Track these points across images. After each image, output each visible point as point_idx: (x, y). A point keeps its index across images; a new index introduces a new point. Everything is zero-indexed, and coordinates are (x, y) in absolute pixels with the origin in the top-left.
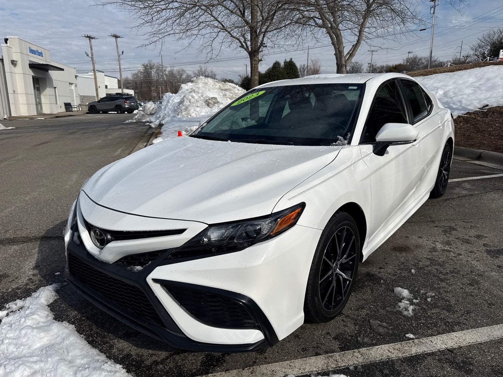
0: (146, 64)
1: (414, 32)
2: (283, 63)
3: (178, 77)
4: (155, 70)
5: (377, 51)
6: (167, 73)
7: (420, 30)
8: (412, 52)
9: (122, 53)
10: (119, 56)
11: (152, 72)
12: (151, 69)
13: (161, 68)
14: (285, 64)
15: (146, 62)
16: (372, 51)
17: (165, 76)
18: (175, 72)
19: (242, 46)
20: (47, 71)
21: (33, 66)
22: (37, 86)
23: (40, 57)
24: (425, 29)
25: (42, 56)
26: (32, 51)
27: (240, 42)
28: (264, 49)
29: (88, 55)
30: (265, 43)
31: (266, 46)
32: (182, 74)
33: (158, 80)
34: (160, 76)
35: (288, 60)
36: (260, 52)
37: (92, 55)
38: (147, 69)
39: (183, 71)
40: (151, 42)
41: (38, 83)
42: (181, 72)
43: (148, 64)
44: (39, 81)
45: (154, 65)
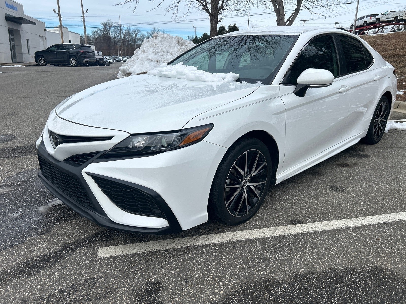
0: (105, 23)
1: (344, 4)
2: (228, 28)
3: (134, 36)
4: (113, 28)
5: (308, 21)
6: (124, 32)
7: (347, 4)
8: (338, 23)
9: (87, 11)
10: (84, 14)
11: (111, 31)
12: (110, 27)
13: (119, 27)
14: (229, 28)
15: (105, 21)
16: (305, 20)
17: (122, 35)
18: (131, 31)
19: (204, 9)
20: (21, 23)
21: (9, 19)
22: (11, 37)
23: (15, 11)
24: (351, 3)
25: (17, 10)
26: (7, 5)
27: (203, 5)
28: (223, 11)
29: (55, 12)
30: (224, 6)
31: (225, 9)
32: (137, 34)
33: (115, 38)
34: (118, 34)
35: (232, 25)
36: (219, 14)
37: (59, 12)
38: (106, 27)
39: (138, 31)
40: (127, 1)
41: (12, 35)
42: (136, 32)
43: (107, 24)
44: (14, 33)
45: (113, 24)
